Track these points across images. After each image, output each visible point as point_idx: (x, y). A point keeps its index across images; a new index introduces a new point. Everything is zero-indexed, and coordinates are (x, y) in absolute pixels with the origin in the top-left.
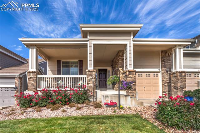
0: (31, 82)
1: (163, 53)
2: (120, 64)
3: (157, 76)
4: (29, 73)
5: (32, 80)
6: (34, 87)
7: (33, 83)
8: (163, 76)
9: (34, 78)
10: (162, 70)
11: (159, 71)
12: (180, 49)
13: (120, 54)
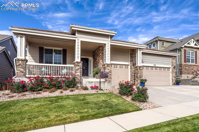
0: (20, 69)
1: (131, 51)
2: (101, 57)
3: (127, 68)
4: (19, 60)
5: (21, 67)
6: (23, 74)
7: (22, 70)
8: (131, 68)
9: (23, 66)
10: (131, 64)
11: (128, 64)
12: (140, 50)
13: (101, 48)
